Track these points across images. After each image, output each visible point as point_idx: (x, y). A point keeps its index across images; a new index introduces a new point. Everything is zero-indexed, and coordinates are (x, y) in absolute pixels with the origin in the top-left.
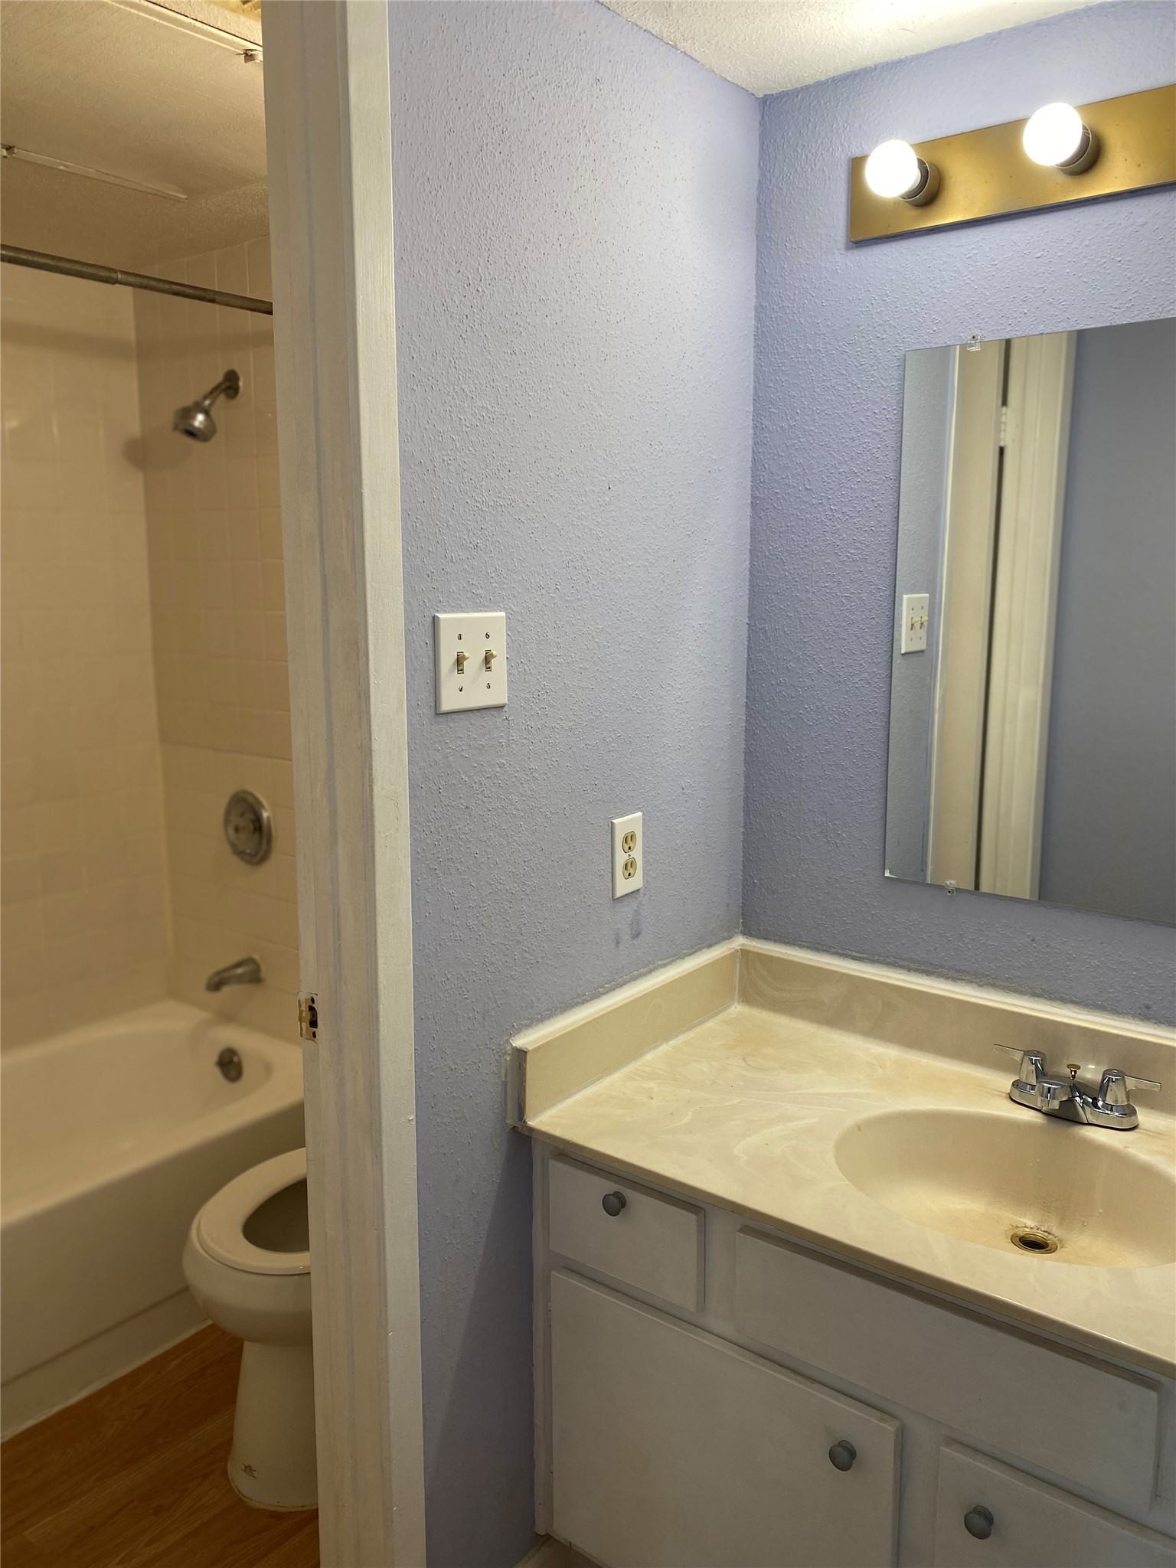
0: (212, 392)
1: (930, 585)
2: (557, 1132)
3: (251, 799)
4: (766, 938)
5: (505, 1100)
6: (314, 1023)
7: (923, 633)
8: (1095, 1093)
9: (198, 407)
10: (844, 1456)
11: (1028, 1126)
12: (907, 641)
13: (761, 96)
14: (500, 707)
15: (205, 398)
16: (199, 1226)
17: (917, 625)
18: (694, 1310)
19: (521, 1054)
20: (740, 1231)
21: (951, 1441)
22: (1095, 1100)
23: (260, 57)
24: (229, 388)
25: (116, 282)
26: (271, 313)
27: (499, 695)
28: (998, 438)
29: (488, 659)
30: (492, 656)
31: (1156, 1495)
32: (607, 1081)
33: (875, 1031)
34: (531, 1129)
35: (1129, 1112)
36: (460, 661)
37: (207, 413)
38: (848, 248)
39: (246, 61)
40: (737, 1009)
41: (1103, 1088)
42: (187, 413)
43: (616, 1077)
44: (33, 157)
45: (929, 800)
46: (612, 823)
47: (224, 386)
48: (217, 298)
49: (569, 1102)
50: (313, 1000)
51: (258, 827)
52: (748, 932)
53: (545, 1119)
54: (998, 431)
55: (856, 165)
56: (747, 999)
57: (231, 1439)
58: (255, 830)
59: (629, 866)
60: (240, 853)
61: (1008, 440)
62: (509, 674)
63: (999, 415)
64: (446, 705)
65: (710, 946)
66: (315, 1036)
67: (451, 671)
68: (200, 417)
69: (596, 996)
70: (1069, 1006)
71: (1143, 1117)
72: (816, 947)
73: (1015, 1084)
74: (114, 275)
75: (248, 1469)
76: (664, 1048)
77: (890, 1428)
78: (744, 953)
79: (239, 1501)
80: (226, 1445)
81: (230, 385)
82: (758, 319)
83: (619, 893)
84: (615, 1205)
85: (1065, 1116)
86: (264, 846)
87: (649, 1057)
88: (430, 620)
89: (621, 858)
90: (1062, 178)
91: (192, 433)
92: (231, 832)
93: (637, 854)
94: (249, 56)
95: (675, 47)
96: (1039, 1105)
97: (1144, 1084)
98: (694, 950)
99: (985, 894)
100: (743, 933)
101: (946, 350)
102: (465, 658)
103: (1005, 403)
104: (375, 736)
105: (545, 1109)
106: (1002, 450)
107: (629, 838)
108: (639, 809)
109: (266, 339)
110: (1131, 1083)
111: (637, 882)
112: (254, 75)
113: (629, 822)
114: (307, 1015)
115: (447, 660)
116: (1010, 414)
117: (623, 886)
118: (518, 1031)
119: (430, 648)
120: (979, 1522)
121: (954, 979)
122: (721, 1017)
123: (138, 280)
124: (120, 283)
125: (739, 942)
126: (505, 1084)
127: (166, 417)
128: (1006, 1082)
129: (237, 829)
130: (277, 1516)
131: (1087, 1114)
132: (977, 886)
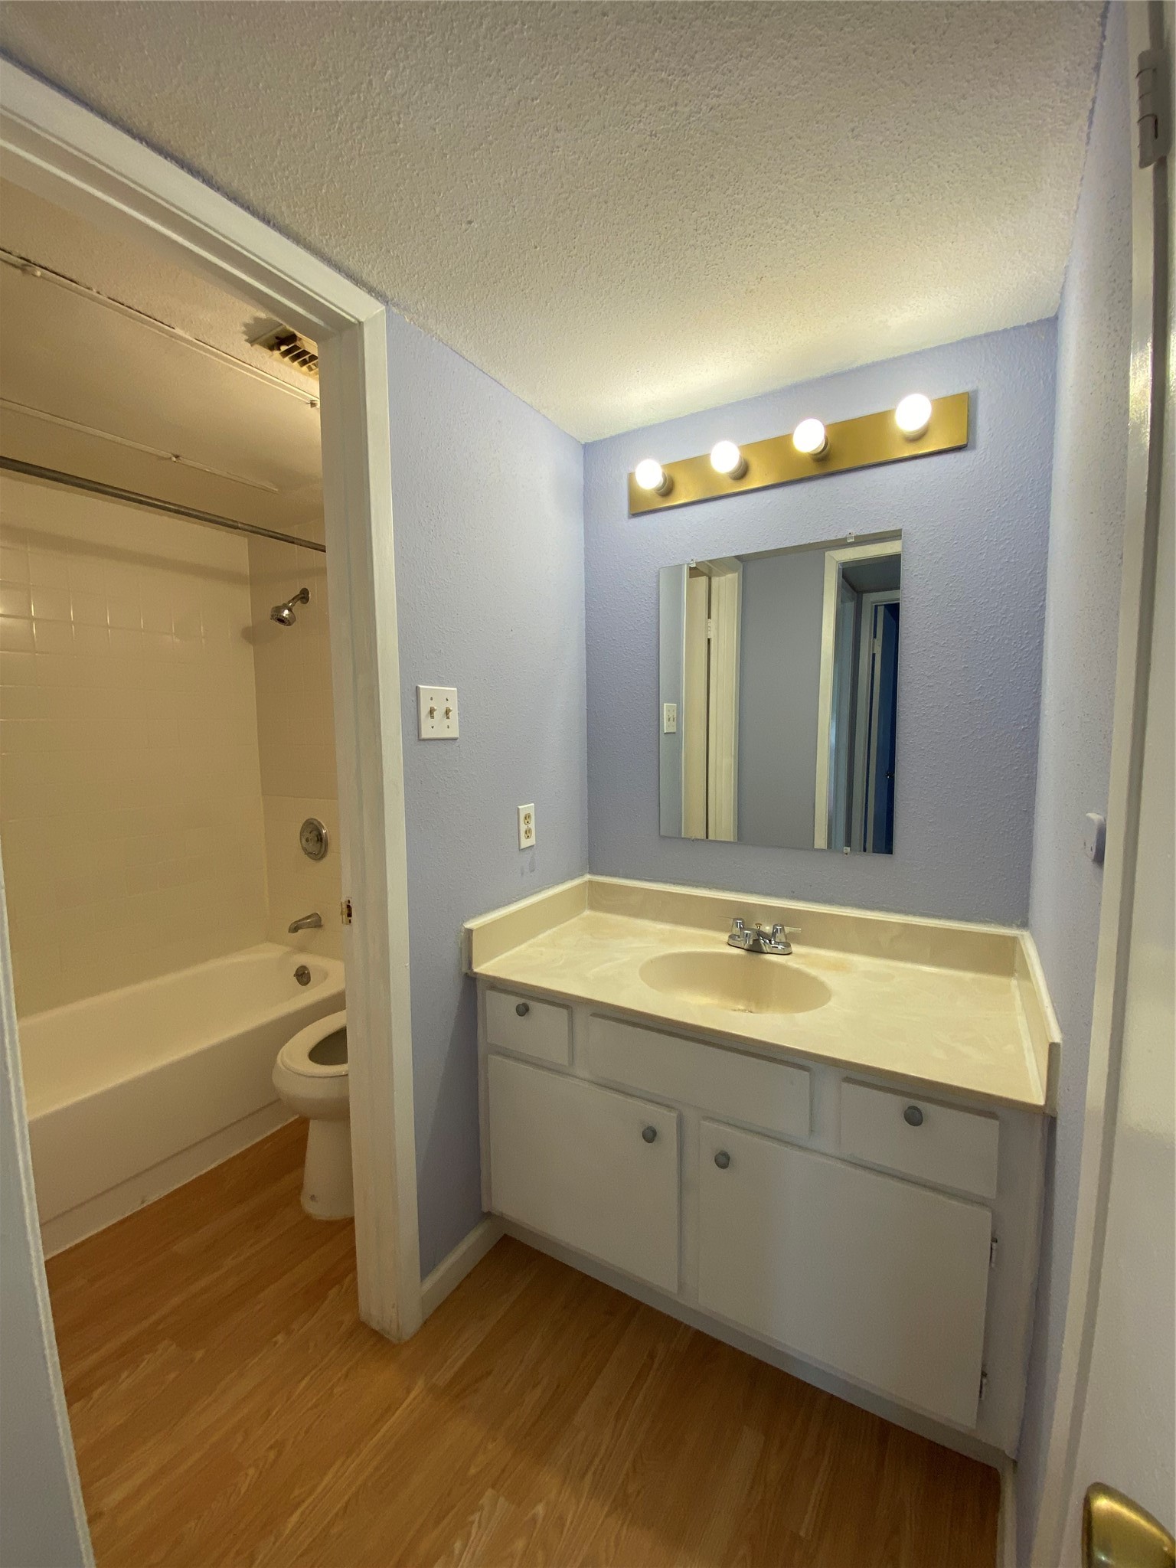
0: (293, 599)
1: (676, 698)
2: (491, 973)
3: (315, 822)
4: (602, 875)
5: (461, 958)
6: (350, 915)
7: (675, 723)
8: (769, 937)
9: (285, 606)
10: (650, 1135)
11: (738, 956)
12: (667, 726)
13: (583, 443)
14: (455, 739)
15: (289, 602)
16: (282, 1054)
17: (672, 719)
18: (567, 1065)
19: (470, 932)
20: (591, 1015)
21: (706, 1118)
22: (770, 941)
23: (318, 406)
24: (302, 598)
25: (238, 528)
26: (325, 551)
27: (454, 732)
28: (707, 635)
29: (447, 712)
30: (450, 711)
31: (811, 1131)
32: (517, 949)
33: (657, 917)
34: (476, 973)
35: (787, 945)
36: (432, 711)
37: (290, 610)
38: (629, 518)
39: (312, 407)
40: (587, 913)
41: (774, 934)
42: (279, 609)
43: (523, 946)
44: (191, 463)
45: (681, 810)
46: (518, 809)
47: (300, 596)
48: (295, 541)
49: (497, 959)
50: (349, 902)
51: (320, 839)
52: (592, 872)
53: (483, 968)
54: (707, 631)
55: (631, 477)
56: (592, 907)
57: (302, 1184)
58: (318, 840)
59: (528, 832)
60: (309, 854)
61: (711, 635)
62: (460, 722)
63: (707, 623)
64: (424, 735)
65: (572, 879)
66: (350, 922)
67: (427, 716)
68: (286, 612)
69: (509, 903)
70: (754, 895)
71: (794, 948)
72: (626, 876)
73: (730, 937)
74: (236, 524)
75: (313, 1198)
76: (549, 932)
77: (674, 1115)
78: (590, 882)
79: (308, 1217)
80: (299, 1187)
81: (304, 596)
82: (586, 555)
83: (523, 846)
84: (523, 1010)
85: (755, 949)
86: (323, 849)
87: (541, 936)
88: (414, 688)
89: (523, 827)
90: (730, 481)
91: (281, 620)
92: (304, 841)
93: (532, 825)
94: (313, 404)
95: (538, 412)
96: (742, 946)
97: (793, 929)
98: (563, 881)
99: (711, 841)
100: (589, 873)
101: (680, 566)
102: (435, 710)
103: (709, 617)
104: (384, 748)
105: (483, 963)
106: (709, 640)
107: (527, 817)
108: (532, 802)
109: (322, 572)
110: (787, 930)
111: (532, 841)
112: (315, 415)
113: (527, 808)
114: (345, 911)
115: (424, 711)
116: (712, 623)
117: (525, 843)
118: (467, 920)
119: (415, 704)
120: (723, 1160)
121: (697, 887)
122: (579, 916)
123: (250, 528)
124: (239, 529)
125: (588, 877)
126: (461, 949)
127: (268, 612)
128: (725, 937)
129: (307, 840)
130: (330, 1223)
131: (766, 949)
132: (707, 837)
